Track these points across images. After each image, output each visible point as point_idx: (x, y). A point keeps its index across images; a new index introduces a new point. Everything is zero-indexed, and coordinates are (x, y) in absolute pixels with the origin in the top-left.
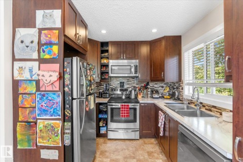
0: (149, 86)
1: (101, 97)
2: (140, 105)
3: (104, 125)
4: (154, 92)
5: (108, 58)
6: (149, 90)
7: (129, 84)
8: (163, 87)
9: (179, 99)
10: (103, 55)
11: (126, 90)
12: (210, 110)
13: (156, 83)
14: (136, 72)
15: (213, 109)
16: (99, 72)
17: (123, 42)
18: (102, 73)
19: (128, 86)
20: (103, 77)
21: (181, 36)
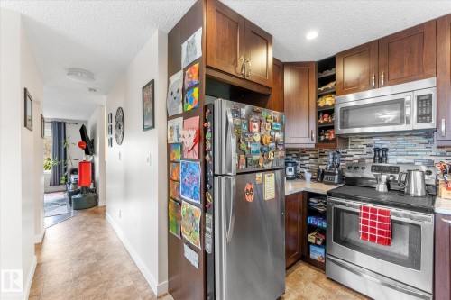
1: (322, 181)
3: (320, 243)
5: (334, 93)
10: (322, 89)
11: (394, 170)
16: (313, 127)
17: (379, 42)
18: (322, 129)
20: (322, 138)
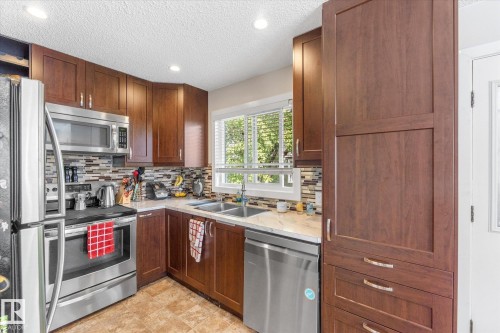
0: (143, 176)
2: (138, 217)
4: (157, 187)
6: (144, 184)
7: (91, 172)
8: (169, 176)
9: (203, 196)
11: (87, 187)
12: (256, 204)
13: (158, 168)
14: (122, 144)
15: (259, 202)
19: (90, 177)
21: (207, 93)
